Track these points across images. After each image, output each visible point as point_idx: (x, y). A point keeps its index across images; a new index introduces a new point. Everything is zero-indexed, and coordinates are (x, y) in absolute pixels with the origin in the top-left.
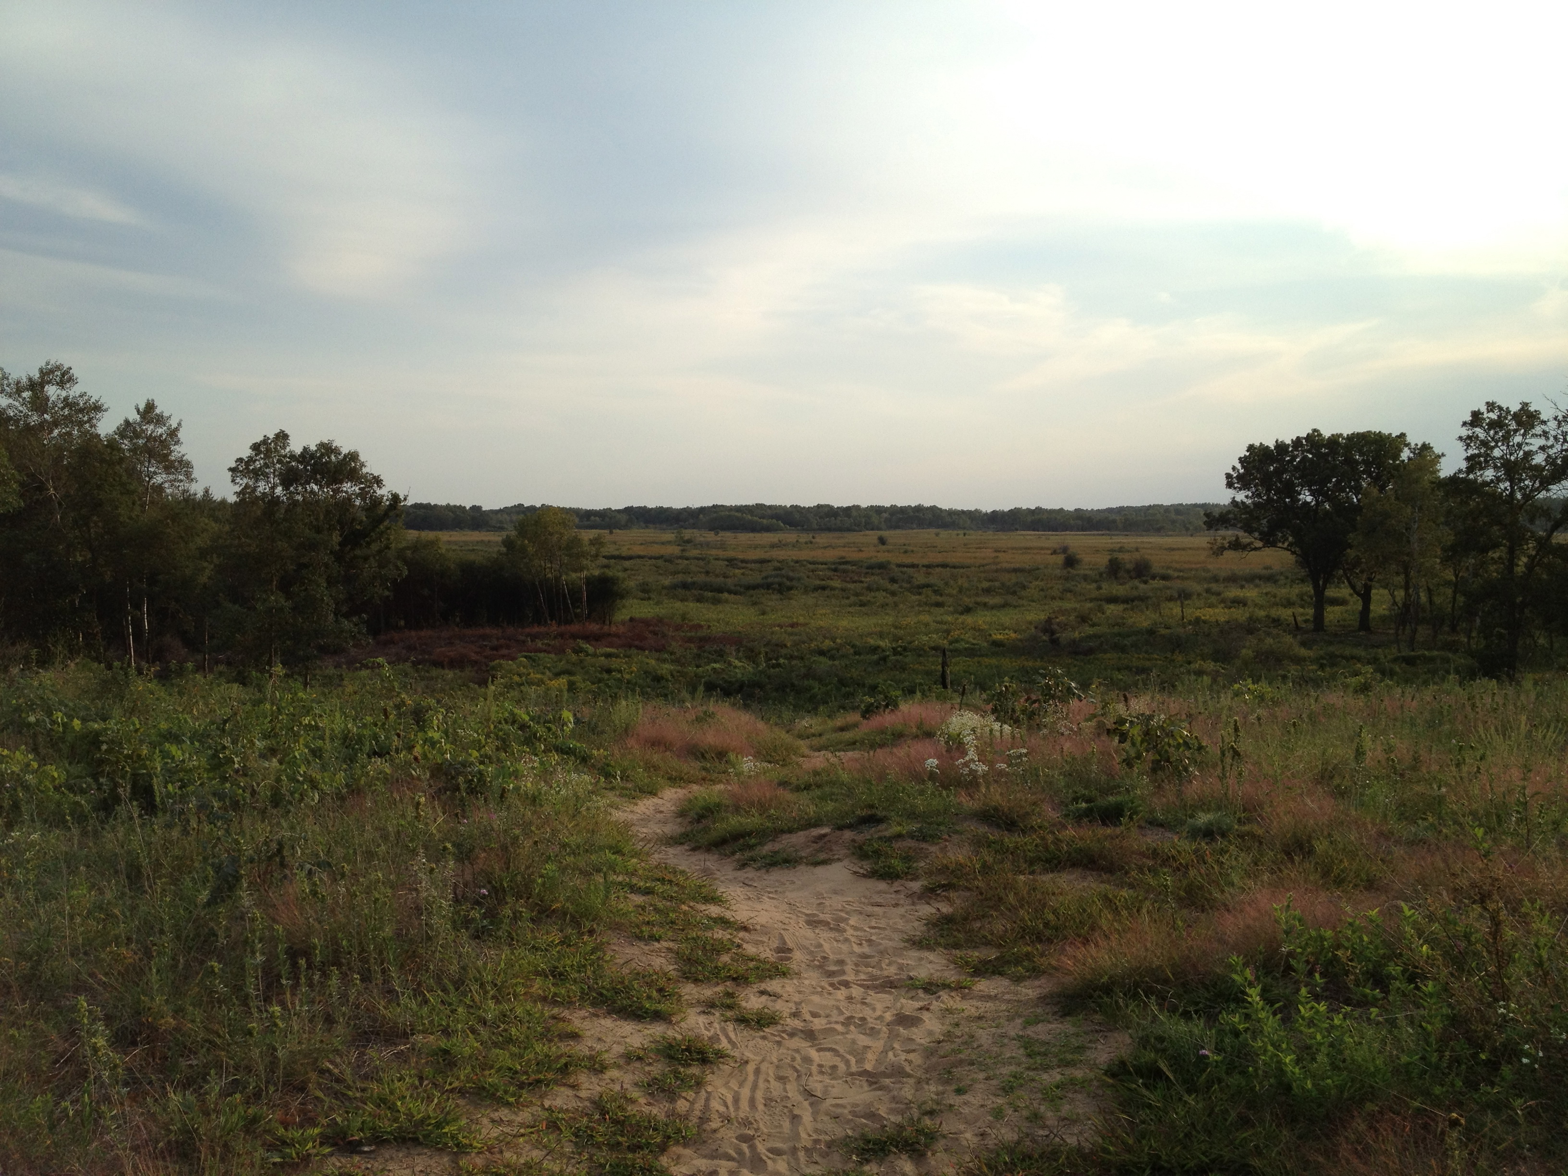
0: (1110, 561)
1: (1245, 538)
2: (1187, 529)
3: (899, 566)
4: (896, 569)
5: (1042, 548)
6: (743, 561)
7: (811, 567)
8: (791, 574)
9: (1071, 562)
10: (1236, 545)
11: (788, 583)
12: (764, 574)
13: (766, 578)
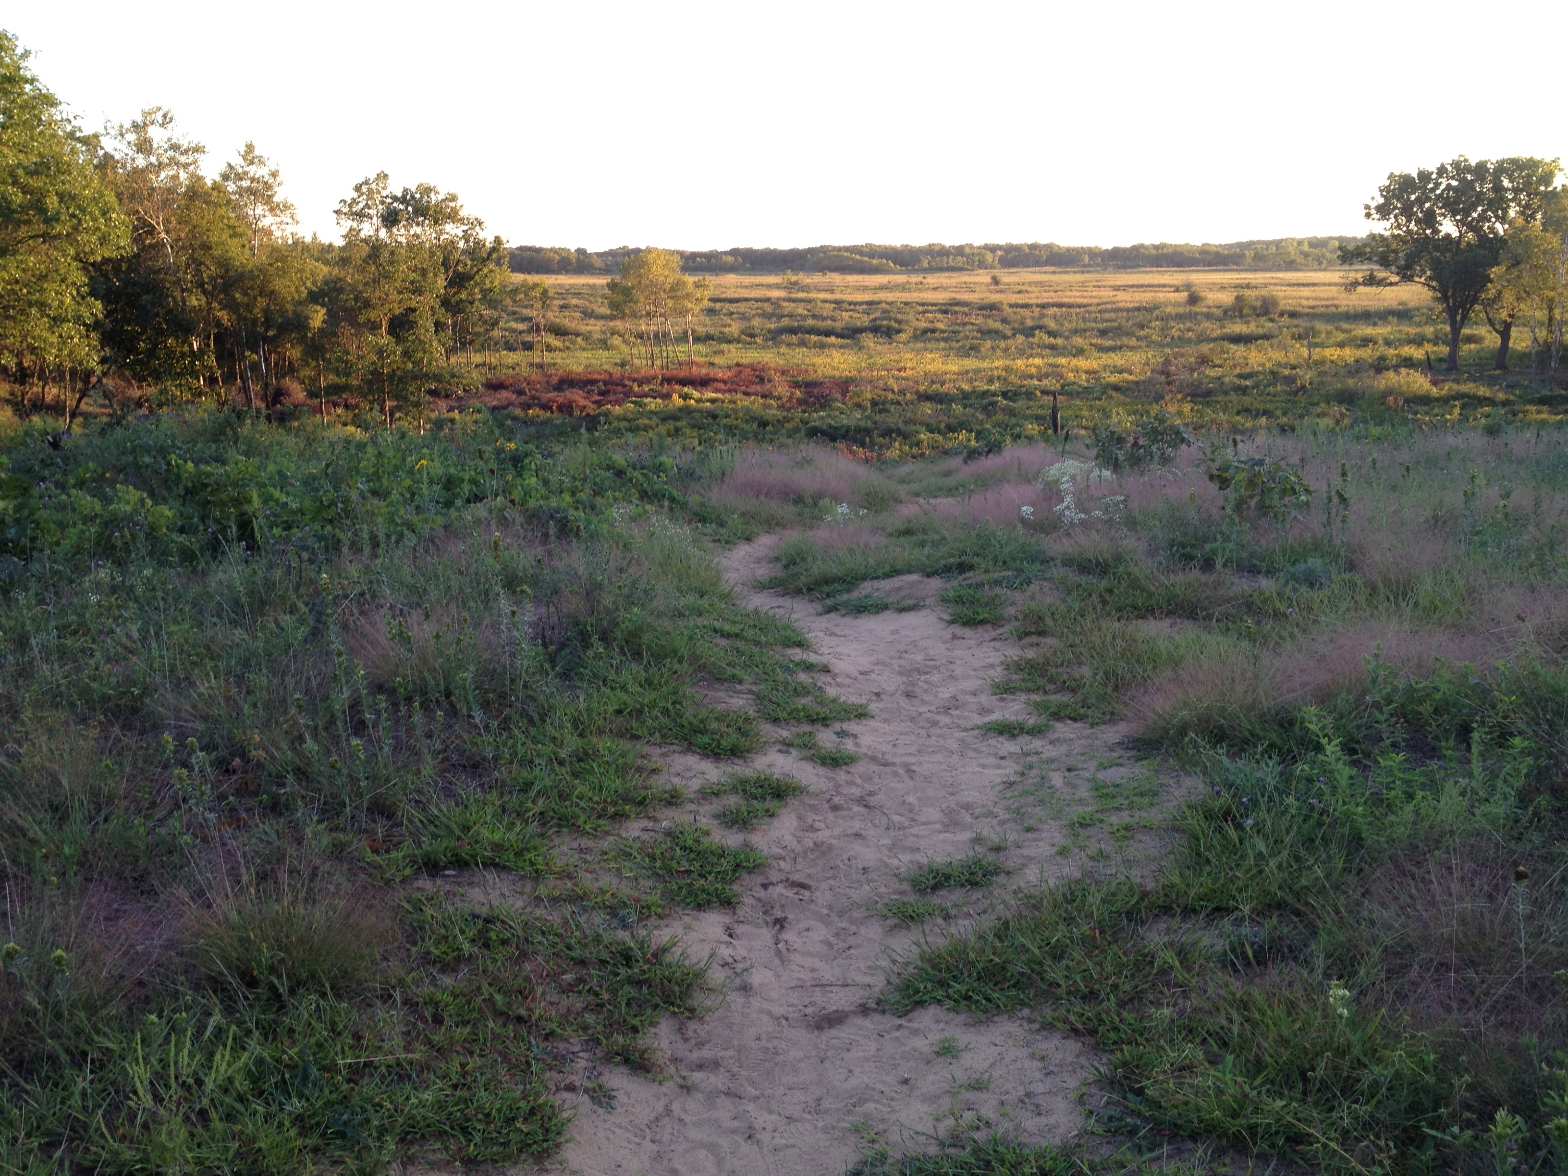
0: (1237, 298)
1: (1381, 274)
2: (1320, 263)
3: (1011, 306)
4: (1009, 310)
5: (1164, 286)
6: (850, 304)
7: (920, 308)
8: (899, 316)
9: (1194, 299)
10: (1371, 281)
11: (896, 325)
12: (872, 316)
13: (875, 320)
